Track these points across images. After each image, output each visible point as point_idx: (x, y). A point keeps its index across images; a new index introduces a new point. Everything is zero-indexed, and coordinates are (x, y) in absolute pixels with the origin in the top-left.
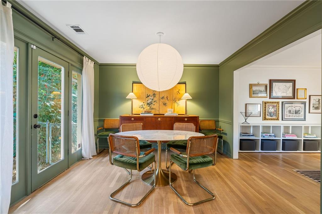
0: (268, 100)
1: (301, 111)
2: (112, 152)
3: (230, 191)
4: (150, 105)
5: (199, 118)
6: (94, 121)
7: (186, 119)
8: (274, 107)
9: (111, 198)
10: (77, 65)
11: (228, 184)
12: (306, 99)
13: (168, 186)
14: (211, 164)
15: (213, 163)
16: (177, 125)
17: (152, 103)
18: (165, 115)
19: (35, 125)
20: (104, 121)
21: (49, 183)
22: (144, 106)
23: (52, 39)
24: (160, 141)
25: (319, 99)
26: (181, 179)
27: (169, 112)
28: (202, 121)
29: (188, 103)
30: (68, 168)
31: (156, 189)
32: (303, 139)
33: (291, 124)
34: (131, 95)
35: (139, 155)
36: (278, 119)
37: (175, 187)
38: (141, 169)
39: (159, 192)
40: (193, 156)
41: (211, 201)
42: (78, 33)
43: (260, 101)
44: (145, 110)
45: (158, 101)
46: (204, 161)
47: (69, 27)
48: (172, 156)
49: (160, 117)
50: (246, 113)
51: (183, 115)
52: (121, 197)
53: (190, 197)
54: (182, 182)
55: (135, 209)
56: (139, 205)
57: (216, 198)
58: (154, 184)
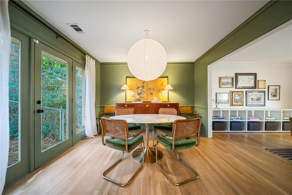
0: (234, 89)
1: (262, 99)
2: (104, 133)
3: (211, 170)
4: (140, 94)
5: (179, 105)
6: (95, 108)
7: (169, 106)
8: (239, 95)
9: (103, 177)
10: (81, 62)
11: (208, 162)
12: (265, 88)
13: (155, 164)
14: (195, 145)
15: (197, 144)
16: (162, 110)
17: (141, 93)
18: (152, 102)
19: (38, 110)
20: (104, 107)
21: (53, 160)
22: (135, 95)
23: (56, 37)
24: (148, 124)
25: (276, 89)
26: (166, 157)
27: (154, 100)
28: (181, 107)
29: (170, 92)
30: (73, 146)
31: (145, 166)
32: (264, 121)
33: (253, 109)
34: (125, 87)
35: (128, 138)
36: (242, 105)
37: (161, 165)
38: (130, 150)
39: (147, 170)
40: (178, 138)
41: (195, 180)
42: (78, 33)
43: (228, 90)
44: (136, 98)
45: (146, 92)
46: (188, 143)
47: (69, 25)
48: (158, 137)
49: (148, 104)
50: (216, 100)
51: (166, 102)
52: (112, 175)
53: (175, 175)
54: (167, 159)
55: (124, 189)
56: (128, 185)
57: (200, 177)
58: (143, 162)
